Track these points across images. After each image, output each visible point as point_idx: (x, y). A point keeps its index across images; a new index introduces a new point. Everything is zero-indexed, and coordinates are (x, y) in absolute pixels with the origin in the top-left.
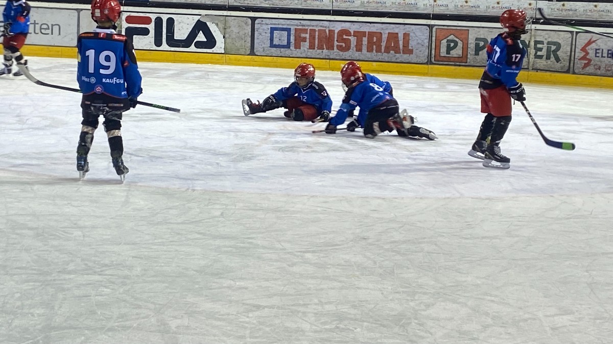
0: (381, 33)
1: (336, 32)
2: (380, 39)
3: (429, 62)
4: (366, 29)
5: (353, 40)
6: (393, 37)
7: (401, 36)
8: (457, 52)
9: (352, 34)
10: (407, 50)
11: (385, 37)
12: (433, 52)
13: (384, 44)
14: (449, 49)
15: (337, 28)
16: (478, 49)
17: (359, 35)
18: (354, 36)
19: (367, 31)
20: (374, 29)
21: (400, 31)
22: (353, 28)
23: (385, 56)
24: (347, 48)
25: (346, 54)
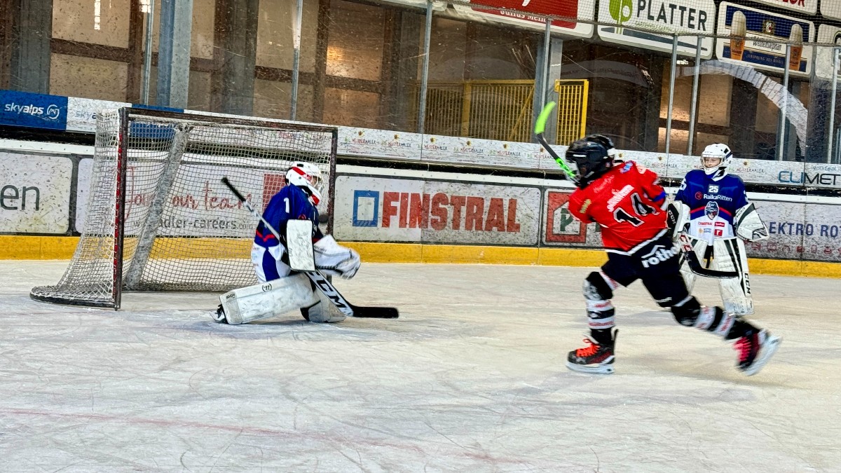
0: (483, 199)
1: (431, 198)
2: (480, 209)
3: (540, 244)
4: (466, 192)
5: (450, 210)
6: (497, 204)
7: (506, 204)
8: (573, 227)
9: (450, 201)
10: (513, 227)
11: (487, 204)
12: (544, 228)
13: (485, 217)
14: (564, 223)
15: (433, 191)
17: (458, 202)
18: (452, 204)
19: (467, 196)
20: (474, 192)
21: (506, 196)
22: (451, 192)
23: (482, 236)
24: (442, 226)
25: (441, 234)
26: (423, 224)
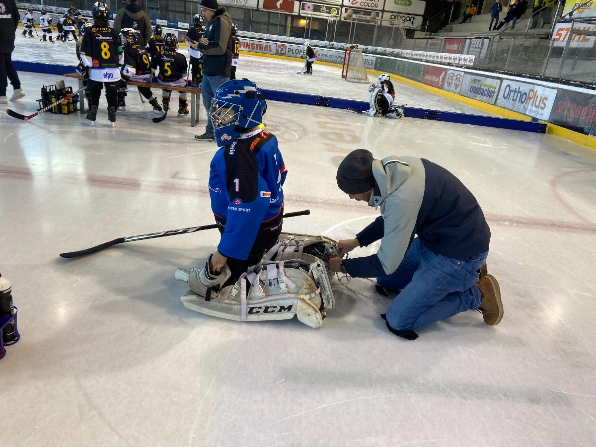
2: (263, 47)
3: (276, 54)
4: (259, 43)
5: (255, 46)
6: (266, 46)
7: (268, 46)
8: (283, 52)
10: (270, 50)
11: (264, 46)
12: (277, 51)
14: (281, 51)
15: (251, 42)
16: (289, 51)
17: (257, 45)
20: (261, 43)
21: (268, 45)
22: (256, 43)
23: (264, 52)
24: (254, 49)
25: (253, 50)
26: (249, 48)
